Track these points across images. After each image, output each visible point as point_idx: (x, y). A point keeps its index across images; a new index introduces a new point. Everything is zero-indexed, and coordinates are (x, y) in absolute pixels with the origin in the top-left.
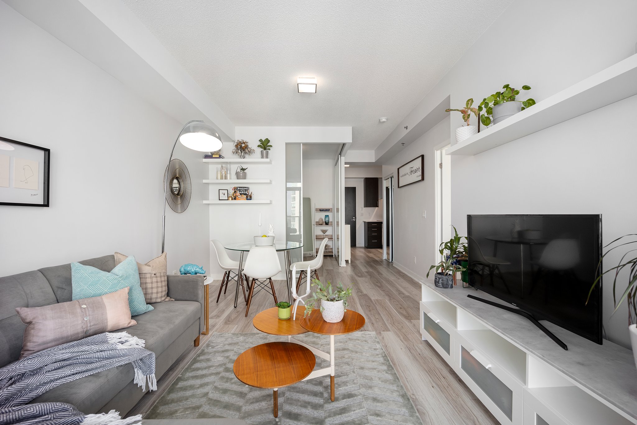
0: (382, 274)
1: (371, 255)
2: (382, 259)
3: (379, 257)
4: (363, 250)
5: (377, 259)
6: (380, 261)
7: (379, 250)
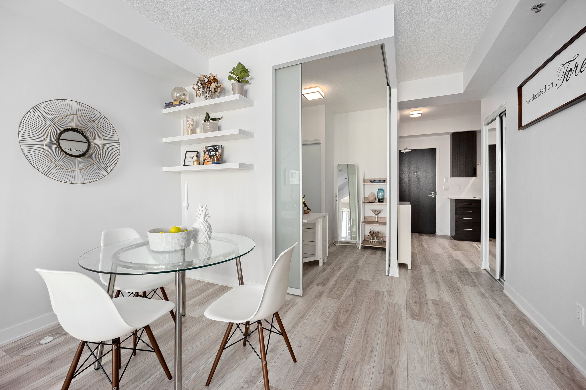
0: (470, 318)
1: (458, 255)
2: (478, 268)
3: (472, 262)
4: (446, 243)
5: (469, 266)
6: (474, 273)
7: (475, 244)
